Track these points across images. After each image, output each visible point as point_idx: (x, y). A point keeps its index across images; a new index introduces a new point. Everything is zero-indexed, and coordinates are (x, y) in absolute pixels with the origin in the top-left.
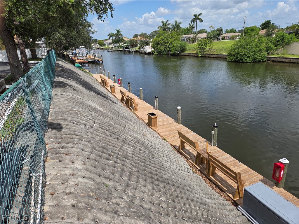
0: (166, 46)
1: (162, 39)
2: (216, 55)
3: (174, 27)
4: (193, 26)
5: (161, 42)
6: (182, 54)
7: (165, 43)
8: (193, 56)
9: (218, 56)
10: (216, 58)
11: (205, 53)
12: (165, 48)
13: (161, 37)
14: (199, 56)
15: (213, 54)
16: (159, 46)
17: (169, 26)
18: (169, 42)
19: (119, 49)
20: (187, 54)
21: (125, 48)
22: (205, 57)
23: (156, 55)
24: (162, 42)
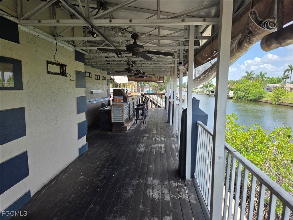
0: (246, 92)
1: (244, 87)
2: (290, 103)
3: (258, 77)
4: (288, 76)
5: (241, 89)
6: (260, 100)
7: (246, 90)
8: (269, 103)
9: (291, 104)
10: (290, 106)
11: (280, 101)
12: (245, 94)
13: (242, 85)
14: (273, 103)
15: (287, 103)
16: (239, 92)
17: (253, 76)
18: (249, 90)
19: (206, 93)
20: (264, 101)
21: (210, 92)
22: (280, 105)
23: (235, 99)
24: (243, 89)
